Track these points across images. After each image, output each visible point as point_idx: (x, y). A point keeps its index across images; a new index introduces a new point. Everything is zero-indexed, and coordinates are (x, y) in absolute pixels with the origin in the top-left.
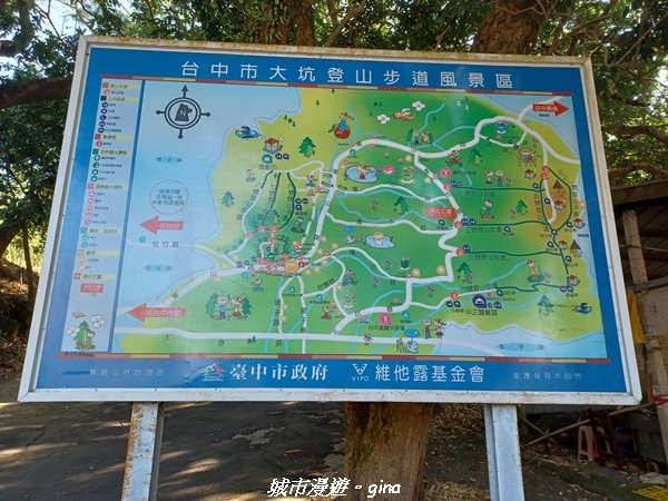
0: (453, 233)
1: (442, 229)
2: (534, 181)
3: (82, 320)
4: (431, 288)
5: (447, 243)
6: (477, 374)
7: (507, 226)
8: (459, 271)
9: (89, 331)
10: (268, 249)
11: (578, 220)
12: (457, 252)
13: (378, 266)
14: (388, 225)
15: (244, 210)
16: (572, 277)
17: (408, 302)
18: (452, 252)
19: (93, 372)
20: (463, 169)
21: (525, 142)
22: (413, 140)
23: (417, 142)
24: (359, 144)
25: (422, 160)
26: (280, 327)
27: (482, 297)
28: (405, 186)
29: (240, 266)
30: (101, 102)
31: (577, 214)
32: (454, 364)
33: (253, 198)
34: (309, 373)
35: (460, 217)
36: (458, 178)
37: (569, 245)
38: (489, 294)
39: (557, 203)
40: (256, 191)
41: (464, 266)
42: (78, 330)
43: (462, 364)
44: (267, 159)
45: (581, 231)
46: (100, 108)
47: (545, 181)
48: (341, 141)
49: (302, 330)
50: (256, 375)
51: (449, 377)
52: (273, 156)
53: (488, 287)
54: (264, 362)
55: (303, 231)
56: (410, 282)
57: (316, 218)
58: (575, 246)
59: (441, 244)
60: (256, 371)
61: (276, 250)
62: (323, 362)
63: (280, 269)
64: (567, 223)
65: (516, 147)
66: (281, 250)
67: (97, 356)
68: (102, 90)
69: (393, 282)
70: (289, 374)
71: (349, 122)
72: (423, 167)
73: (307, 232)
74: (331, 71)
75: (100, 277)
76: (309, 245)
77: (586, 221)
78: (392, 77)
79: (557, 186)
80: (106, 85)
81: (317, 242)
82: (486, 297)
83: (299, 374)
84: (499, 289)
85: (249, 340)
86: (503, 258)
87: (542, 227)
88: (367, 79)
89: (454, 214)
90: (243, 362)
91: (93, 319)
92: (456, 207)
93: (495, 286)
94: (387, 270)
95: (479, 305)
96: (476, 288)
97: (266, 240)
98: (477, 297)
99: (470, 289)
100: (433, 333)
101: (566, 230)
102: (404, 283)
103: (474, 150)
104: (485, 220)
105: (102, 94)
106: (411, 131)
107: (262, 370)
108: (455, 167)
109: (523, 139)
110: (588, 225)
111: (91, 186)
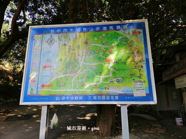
0: (112, 65)
1: (109, 64)
2: (132, 51)
3: (31, 88)
4: (106, 78)
5: (110, 67)
6: (117, 98)
8: (113, 74)
9: (33, 90)
10: (70, 71)
12: (113, 69)
13: (94, 73)
14: (96, 64)
15: (64, 62)
16: (141, 74)
17: (101, 82)
19: (34, 99)
20: (114, 50)
24: (90, 45)
25: (105, 48)
26: (72, 88)
27: (118, 80)
28: (101, 54)
29: (63, 75)
30: (34, 40)
31: (143, 59)
34: (78, 98)
35: (114, 61)
36: (113, 52)
37: (140, 66)
38: (120, 79)
39: (138, 56)
40: (67, 58)
41: (114, 72)
42: (31, 90)
43: (113, 95)
44: (69, 50)
46: (34, 42)
47: (135, 51)
48: (86, 45)
50: (67, 99)
51: (110, 98)
52: (71, 50)
53: (120, 77)
56: (101, 77)
57: (80, 63)
58: (142, 67)
63: (72, 75)
64: (140, 61)
66: (72, 71)
67: (34, 95)
70: (74, 98)
71: (88, 40)
72: (105, 50)
73: (78, 67)
75: (34, 79)
78: (98, 28)
79: (138, 52)
83: (76, 98)
86: (124, 70)
87: (134, 62)
88: (92, 30)
90: (64, 96)
91: (33, 88)
92: (113, 59)
93: (122, 77)
94: (96, 74)
96: (117, 78)
97: (69, 69)
101: (140, 63)
106: (102, 41)
109: (130, 41)
110: (145, 61)
111: (32, 59)
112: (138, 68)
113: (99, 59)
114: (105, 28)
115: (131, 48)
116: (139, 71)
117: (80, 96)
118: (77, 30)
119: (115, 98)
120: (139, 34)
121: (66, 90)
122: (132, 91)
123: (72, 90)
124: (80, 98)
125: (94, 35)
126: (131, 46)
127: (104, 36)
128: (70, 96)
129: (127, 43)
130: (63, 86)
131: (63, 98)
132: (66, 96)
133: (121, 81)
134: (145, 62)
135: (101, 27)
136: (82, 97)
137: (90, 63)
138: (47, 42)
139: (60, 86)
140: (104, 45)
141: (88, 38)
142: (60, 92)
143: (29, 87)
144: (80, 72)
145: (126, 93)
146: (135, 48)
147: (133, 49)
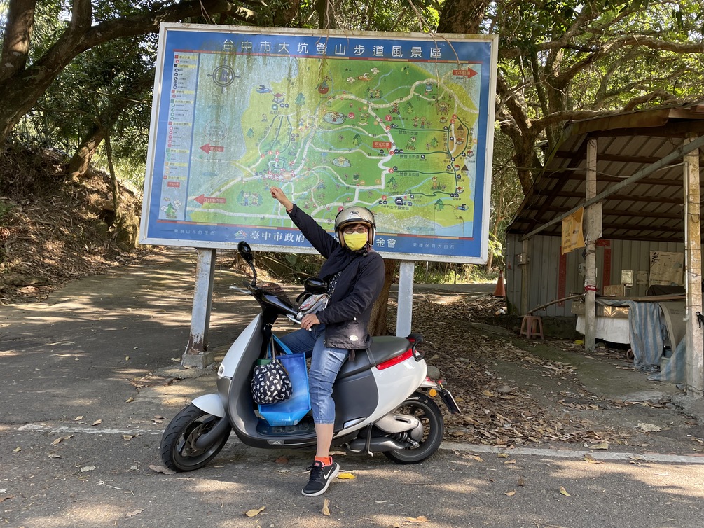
0: (388, 158)
1: (382, 155)
2: (445, 125)
3: (169, 202)
4: (370, 193)
5: (384, 164)
6: (391, 243)
7: (423, 154)
8: (389, 182)
9: (173, 208)
10: (274, 165)
11: (469, 152)
12: (389, 171)
13: (339, 178)
14: (348, 152)
15: (260, 140)
16: (459, 188)
17: (356, 200)
18: (386, 170)
19: (176, 231)
20: (400, 116)
21: (443, 98)
22: (369, 96)
23: (371, 97)
24: (334, 97)
25: (374, 109)
26: (279, 212)
27: (401, 199)
28: (361, 126)
29: (257, 175)
30: (174, 68)
31: (470, 147)
32: (378, 237)
33: (265, 132)
34: (295, 238)
35: (394, 148)
36: (395, 122)
37: (461, 168)
38: (405, 197)
39: (458, 140)
40: (268, 129)
41: (392, 179)
42: (167, 208)
43: (384, 237)
44: (275, 107)
45: (471, 159)
46: (174, 72)
47: (452, 126)
48: (322, 95)
50: (264, 238)
52: (279, 105)
53: (406, 193)
54: (269, 231)
55: (295, 155)
56: (358, 189)
57: (304, 147)
58: (465, 168)
59: (380, 165)
60: (265, 235)
61: (278, 166)
63: (280, 177)
64: (462, 153)
65: (437, 101)
66: (281, 167)
67: (178, 222)
68: (175, 60)
69: (348, 188)
70: (283, 238)
71: (328, 83)
72: (373, 114)
73: (297, 156)
74: (319, 45)
75: (178, 178)
76: (299, 163)
77: (475, 152)
78: (359, 50)
79: (460, 128)
80: (177, 57)
81: (303, 162)
82: (403, 198)
83: (289, 238)
84: (412, 194)
85: (261, 218)
86: (417, 175)
87: (445, 156)
88: (342, 52)
89: (390, 146)
90: (257, 230)
91: (175, 202)
92: (392, 141)
93: (410, 192)
94: (345, 180)
95: (398, 204)
96: (398, 193)
97: (273, 160)
98: (398, 199)
99: (394, 194)
101: (461, 158)
102: (355, 189)
103: (409, 103)
104: (410, 151)
105: (174, 63)
106: (369, 89)
107: (268, 235)
108: (395, 115)
109: (442, 96)
110: (475, 156)
111: (170, 123)
112: (453, 172)
113: (354, 139)
114: (379, 50)
115: (445, 116)
116: (457, 181)
118: (301, 49)
119: (386, 244)
120: (469, 77)
121: (262, 216)
122: (432, 230)
123: (279, 217)
124: (298, 239)
125: (347, 70)
126: (445, 110)
127: (375, 73)
128: (272, 232)
129: (434, 100)
130: (255, 203)
131: (255, 235)
132: (261, 231)
133: (407, 202)
134: (474, 158)
135: (369, 44)
137: (331, 149)
138: (212, 75)
139: (246, 203)
140: (373, 100)
141: (329, 77)
142: (246, 218)
143: (162, 198)
144: (302, 171)
145: (414, 232)
146: (453, 117)
147: (449, 117)
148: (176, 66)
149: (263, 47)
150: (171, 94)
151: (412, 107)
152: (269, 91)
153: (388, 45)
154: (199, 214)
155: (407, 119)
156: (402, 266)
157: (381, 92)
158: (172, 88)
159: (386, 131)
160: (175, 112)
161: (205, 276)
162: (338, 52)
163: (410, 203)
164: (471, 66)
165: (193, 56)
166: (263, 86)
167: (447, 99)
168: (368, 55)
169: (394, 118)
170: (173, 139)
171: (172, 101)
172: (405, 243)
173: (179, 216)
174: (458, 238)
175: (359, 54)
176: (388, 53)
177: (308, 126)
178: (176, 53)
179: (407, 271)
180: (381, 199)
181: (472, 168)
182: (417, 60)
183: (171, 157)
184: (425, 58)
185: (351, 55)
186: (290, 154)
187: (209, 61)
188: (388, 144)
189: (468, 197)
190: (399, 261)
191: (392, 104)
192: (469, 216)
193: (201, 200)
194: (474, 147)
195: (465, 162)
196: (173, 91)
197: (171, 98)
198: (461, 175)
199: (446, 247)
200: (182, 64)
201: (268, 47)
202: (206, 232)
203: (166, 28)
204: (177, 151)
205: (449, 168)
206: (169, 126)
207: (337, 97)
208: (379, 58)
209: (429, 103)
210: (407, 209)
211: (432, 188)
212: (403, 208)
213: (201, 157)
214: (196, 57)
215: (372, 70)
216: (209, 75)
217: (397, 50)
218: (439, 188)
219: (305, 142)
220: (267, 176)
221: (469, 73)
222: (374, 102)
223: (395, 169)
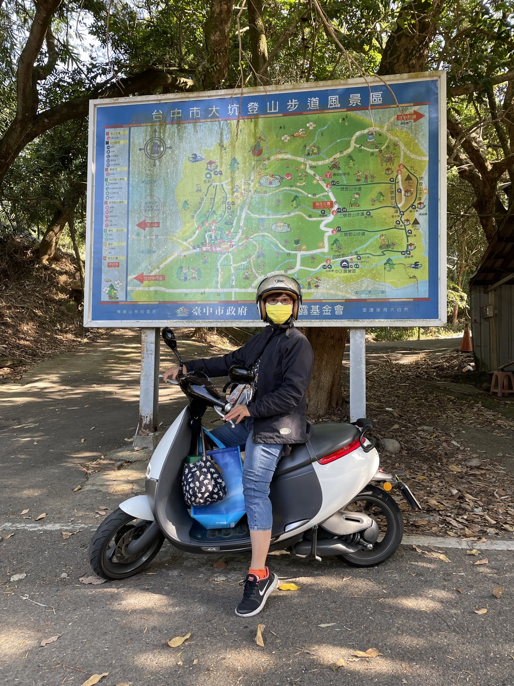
0: (330, 218)
1: (323, 216)
2: (391, 176)
3: (109, 283)
4: (313, 258)
5: (326, 226)
6: (339, 310)
7: (368, 211)
8: (333, 244)
9: (114, 289)
10: (211, 237)
11: (420, 204)
12: (332, 232)
13: (279, 245)
14: (286, 216)
15: (195, 212)
16: (411, 245)
17: (298, 267)
18: (329, 232)
19: (119, 311)
20: (340, 172)
21: (388, 147)
22: (306, 153)
23: (309, 154)
24: (269, 159)
25: (312, 167)
26: (219, 285)
27: (346, 261)
28: (299, 187)
29: (194, 248)
30: (106, 146)
31: (420, 199)
32: (324, 304)
33: (200, 203)
34: (236, 312)
35: (336, 207)
36: (336, 179)
37: (412, 222)
38: (351, 259)
39: (407, 191)
40: (202, 199)
41: (336, 241)
42: (109, 289)
43: (330, 304)
44: (208, 176)
45: (422, 211)
46: (106, 150)
47: (399, 176)
48: (256, 158)
49: (232, 287)
50: (206, 313)
51: (321, 312)
52: (212, 173)
53: (351, 254)
54: (210, 305)
55: (232, 224)
56: (299, 254)
57: (240, 215)
58: (416, 222)
59: (322, 227)
60: (206, 310)
61: (215, 237)
62: (245, 305)
63: (218, 249)
64: (412, 205)
65: (380, 151)
66: (219, 237)
67: (120, 303)
68: (106, 137)
69: (289, 254)
70: (225, 312)
71: (262, 144)
72: (311, 172)
73: (234, 225)
74: (250, 105)
75: (117, 258)
76: (236, 232)
77: (426, 203)
78: (293, 104)
79: (408, 178)
80: (108, 134)
81: (240, 231)
82: (349, 261)
83: (231, 312)
84: (358, 255)
85: (202, 293)
86: (364, 234)
87: (393, 210)
88: (275, 109)
89: (332, 206)
90: (198, 305)
91: (116, 283)
92: (334, 200)
93: (356, 253)
94: (285, 246)
95: (344, 267)
96: (343, 255)
97: (210, 231)
98: (343, 261)
99: (339, 256)
100: (313, 286)
101: (411, 211)
102: (296, 255)
103: (350, 157)
104: (354, 208)
105: (106, 140)
106: (305, 146)
107: (209, 310)
108: (335, 171)
109: (386, 145)
110: (427, 207)
111: (106, 203)
112: (403, 227)
113: (293, 201)
114: (314, 102)
115: (390, 167)
116: (408, 237)
117: (240, 305)
118: (231, 110)
119: (333, 311)
120: (415, 120)
121: (202, 291)
122: (383, 292)
123: (220, 290)
124: (240, 311)
125: (281, 127)
126: (390, 160)
127: (311, 128)
128: (214, 306)
129: (377, 150)
130: (194, 278)
131: (197, 311)
132: (203, 306)
133: (353, 264)
134: (425, 210)
135: (303, 97)
136: (245, 310)
137: (268, 215)
138: (144, 149)
139: (186, 278)
140: (310, 157)
141: (263, 137)
142: (186, 294)
143: (103, 280)
144: (240, 240)
145: (363, 296)
146: (399, 166)
147: (395, 167)
148: (107, 143)
149: (193, 113)
150: (105, 173)
151: (353, 160)
152: (202, 159)
153: (323, 96)
154: (141, 293)
155: (348, 174)
156: (352, 334)
157: (318, 148)
158: (105, 167)
159: (327, 189)
160: (110, 191)
161: (150, 356)
162: (270, 109)
163: (356, 265)
164: (416, 108)
165: (123, 131)
166: (195, 155)
167: (392, 147)
168: (303, 109)
169: (334, 175)
170: (110, 219)
171: (107, 180)
172: (354, 308)
173: (121, 297)
174: (412, 300)
175: (293, 109)
176: (324, 106)
177: (243, 192)
178: (107, 130)
179: (357, 338)
180: (325, 263)
181: (424, 221)
182: (357, 108)
183: (109, 237)
184: (364, 105)
185: (285, 112)
186: (226, 223)
187: (140, 135)
188: (329, 203)
189: (421, 254)
190: (350, 328)
191: (331, 159)
192: (423, 274)
193: (141, 279)
194: (425, 198)
195: (416, 215)
196: (107, 170)
197: (105, 177)
198: (412, 229)
199: (399, 310)
200: (113, 141)
201: (197, 113)
202: (148, 311)
203: (95, 105)
204: (115, 230)
205: (398, 223)
206: (105, 206)
207: (272, 158)
208: (314, 111)
209: (372, 154)
210: (354, 271)
211: (381, 247)
212: (350, 271)
213: (138, 235)
214: (127, 132)
215: (308, 125)
216: (140, 149)
217: (333, 100)
218: (388, 246)
219: (242, 209)
220: (204, 249)
221: (415, 116)
222: (313, 160)
223: (339, 229)
